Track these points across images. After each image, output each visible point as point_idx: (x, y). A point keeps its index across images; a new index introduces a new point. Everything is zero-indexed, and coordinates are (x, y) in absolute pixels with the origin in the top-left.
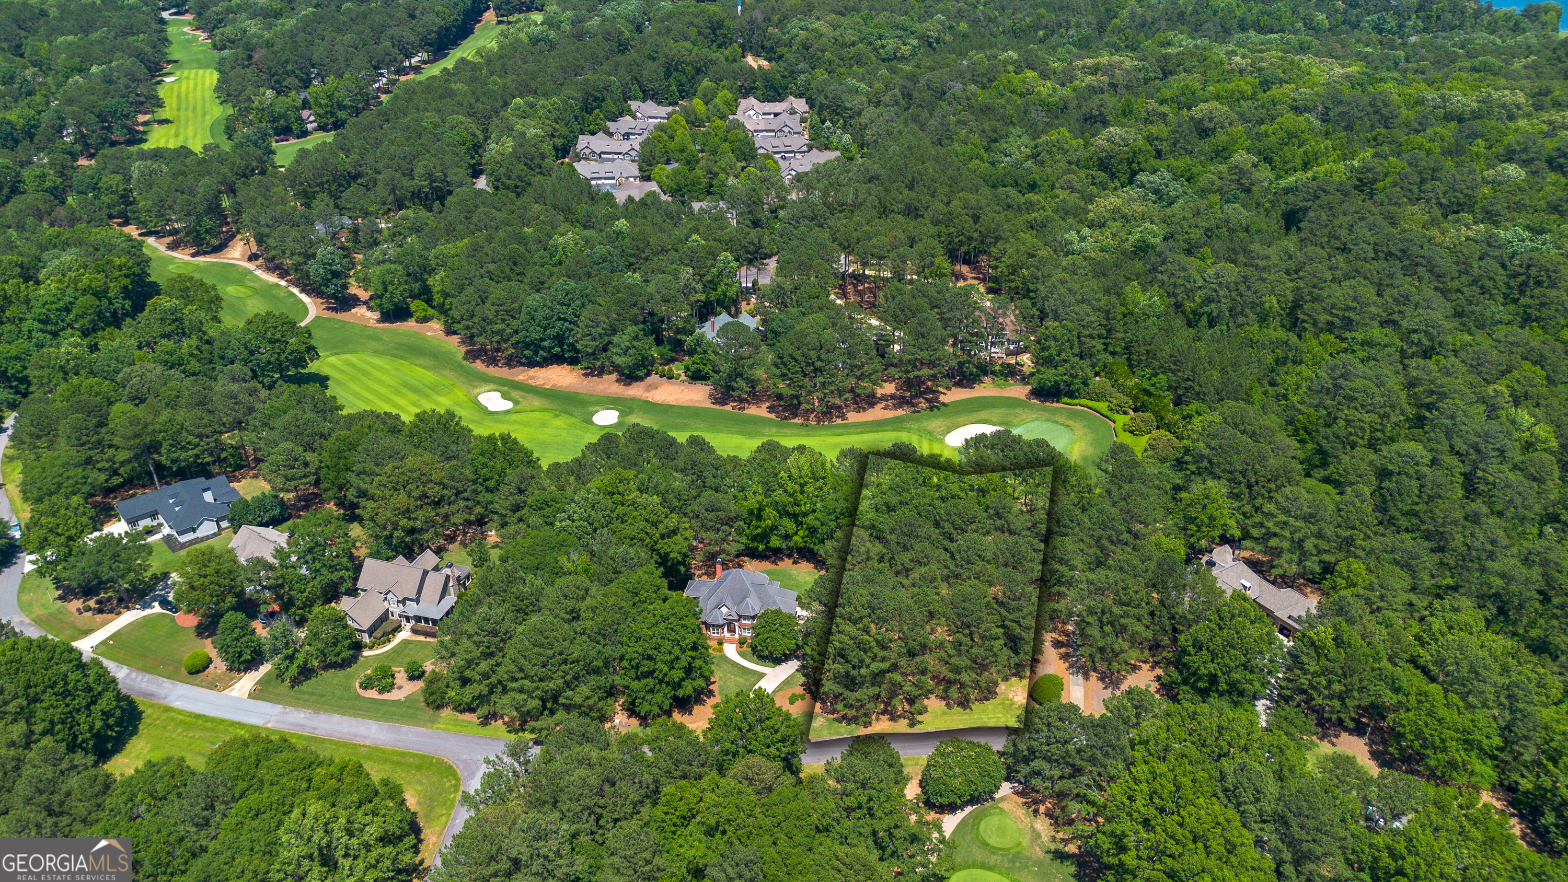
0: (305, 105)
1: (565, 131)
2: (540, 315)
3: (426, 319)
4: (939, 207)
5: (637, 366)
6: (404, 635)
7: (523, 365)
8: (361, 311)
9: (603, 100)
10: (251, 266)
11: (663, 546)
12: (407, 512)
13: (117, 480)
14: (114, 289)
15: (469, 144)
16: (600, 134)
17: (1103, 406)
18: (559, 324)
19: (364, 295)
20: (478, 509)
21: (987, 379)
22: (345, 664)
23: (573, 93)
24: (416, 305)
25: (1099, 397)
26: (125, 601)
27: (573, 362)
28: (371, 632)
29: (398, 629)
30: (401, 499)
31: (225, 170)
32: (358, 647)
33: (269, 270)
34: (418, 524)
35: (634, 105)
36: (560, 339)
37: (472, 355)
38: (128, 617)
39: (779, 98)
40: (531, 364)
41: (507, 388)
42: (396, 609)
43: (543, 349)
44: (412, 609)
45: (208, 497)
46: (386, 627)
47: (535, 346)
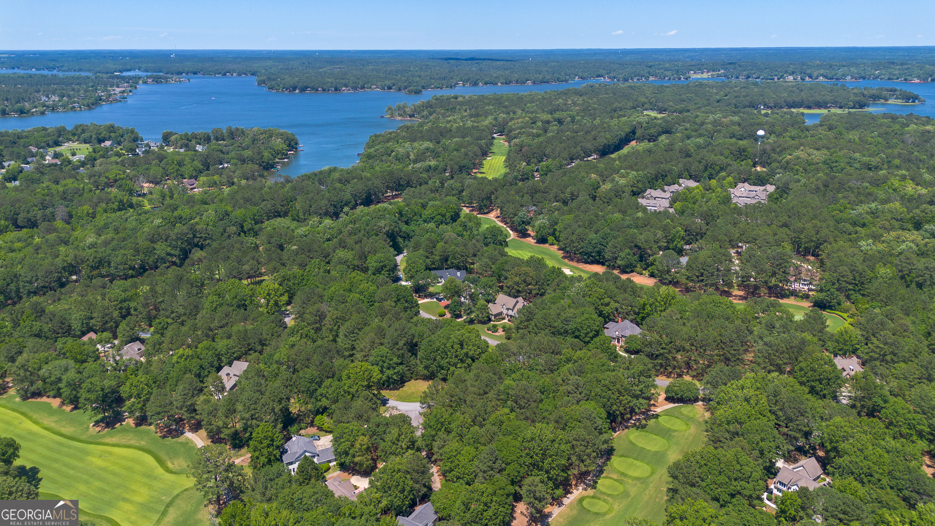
0: (537, 171)
1: (640, 185)
2: (594, 242)
3: (552, 244)
4: (800, 225)
5: (627, 266)
6: (506, 321)
7: (583, 262)
8: (530, 239)
9: (666, 176)
10: (496, 220)
11: (601, 308)
12: (517, 284)
13: (433, 266)
14: (448, 215)
15: (595, 187)
16: (659, 190)
17: (845, 315)
18: (600, 246)
19: (533, 234)
20: (543, 291)
21: (793, 298)
22: (484, 323)
23: (652, 170)
24: (551, 239)
25: (846, 311)
26: (426, 297)
27: (603, 264)
28: (496, 316)
29: (504, 319)
30: (517, 279)
31: (497, 184)
32: (490, 320)
33: (502, 222)
34: (521, 289)
35: (681, 181)
36: (599, 253)
37: (564, 257)
38: (426, 300)
39: (763, 184)
40: (586, 262)
41: (572, 268)
42: (505, 312)
43: (592, 256)
44: (510, 312)
45: (459, 274)
46: (500, 317)
47: (589, 254)
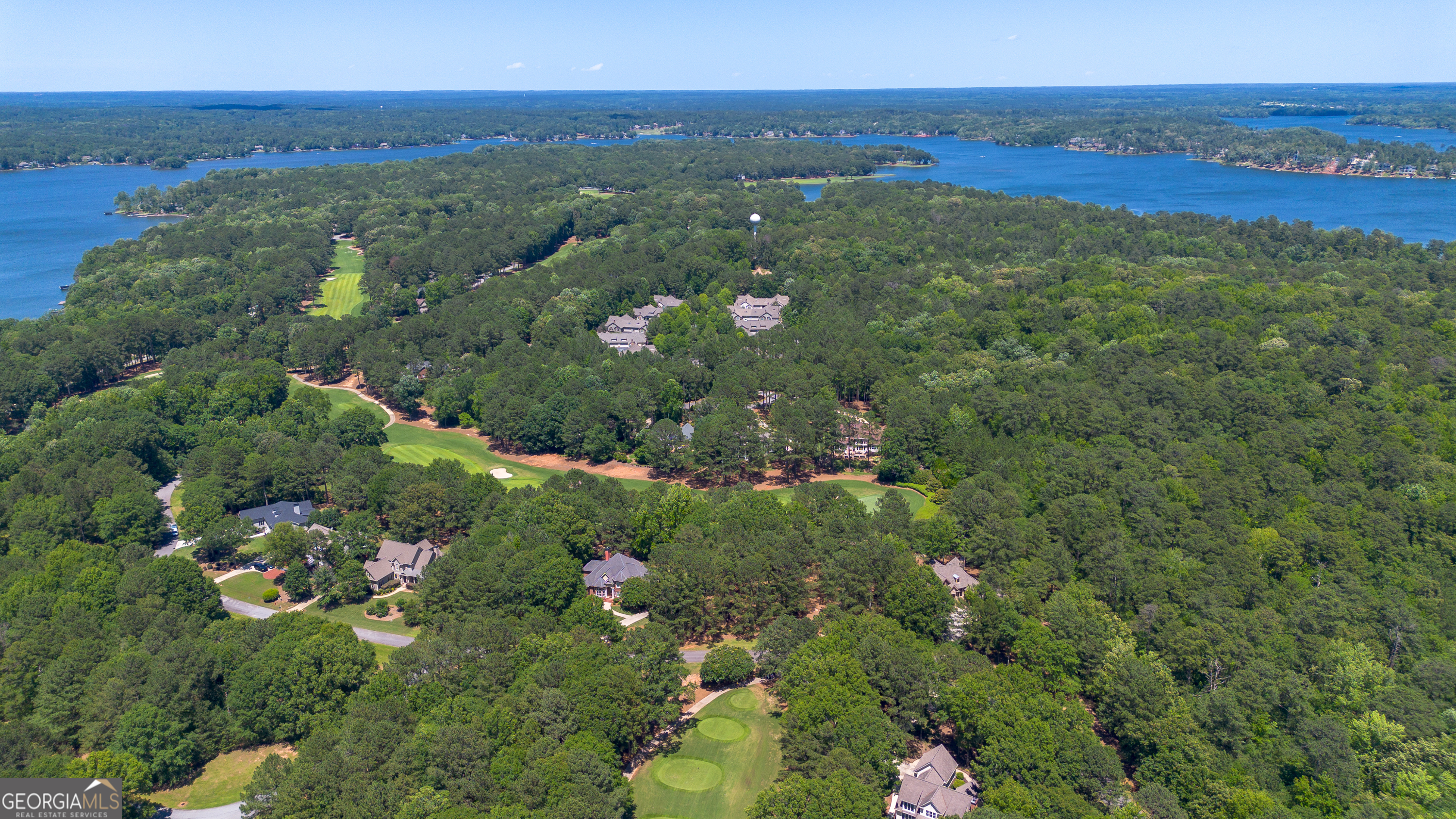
0: (421, 296)
1: (597, 311)
2: (540, 417)
3: (468, 426)
4: (839, 357)
5: (600, 452)
6: (402, 589)
7: (526, 453)
8: (426, 421)
9: (633, 293)
10: (357, 392)
11: (573, 538)
12: (416, 516)
13: (242, 501)
14: (263, 395)
15: (526, 318)
16: (626, 316)
17: (922, 488)
18: (552, 423)
19: (430, 411)
20: (465, 520)
21: (848, 470)
22: (360, 601)
23: (611, 286)
24: (464, 417)
25: (922, 482)
26: (233, 565)
27: (560, 451)
28: (381, 583)
29: (398, 585)
30: (414, 507)
31: (351, 328)
32: (370, 592)
33: (369, 394)
34: (423, 525)
35: (656, 298)
36: (552, 434)
37: (493, 448)
38: (234, 573)
39: (770, 295)
40: (532, 452)
41: (510, 466)
42: (398, 572)
43: (541, 442)
44: (409, 572)
45: (297, 510)
46: (391, 583)
47: (535, 439)
